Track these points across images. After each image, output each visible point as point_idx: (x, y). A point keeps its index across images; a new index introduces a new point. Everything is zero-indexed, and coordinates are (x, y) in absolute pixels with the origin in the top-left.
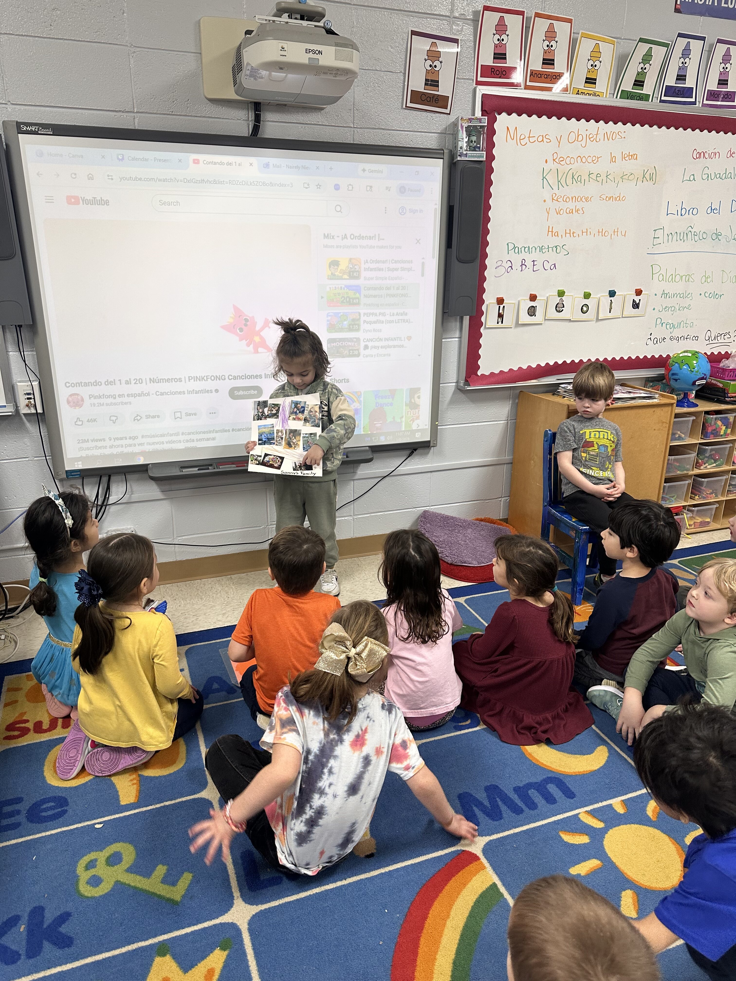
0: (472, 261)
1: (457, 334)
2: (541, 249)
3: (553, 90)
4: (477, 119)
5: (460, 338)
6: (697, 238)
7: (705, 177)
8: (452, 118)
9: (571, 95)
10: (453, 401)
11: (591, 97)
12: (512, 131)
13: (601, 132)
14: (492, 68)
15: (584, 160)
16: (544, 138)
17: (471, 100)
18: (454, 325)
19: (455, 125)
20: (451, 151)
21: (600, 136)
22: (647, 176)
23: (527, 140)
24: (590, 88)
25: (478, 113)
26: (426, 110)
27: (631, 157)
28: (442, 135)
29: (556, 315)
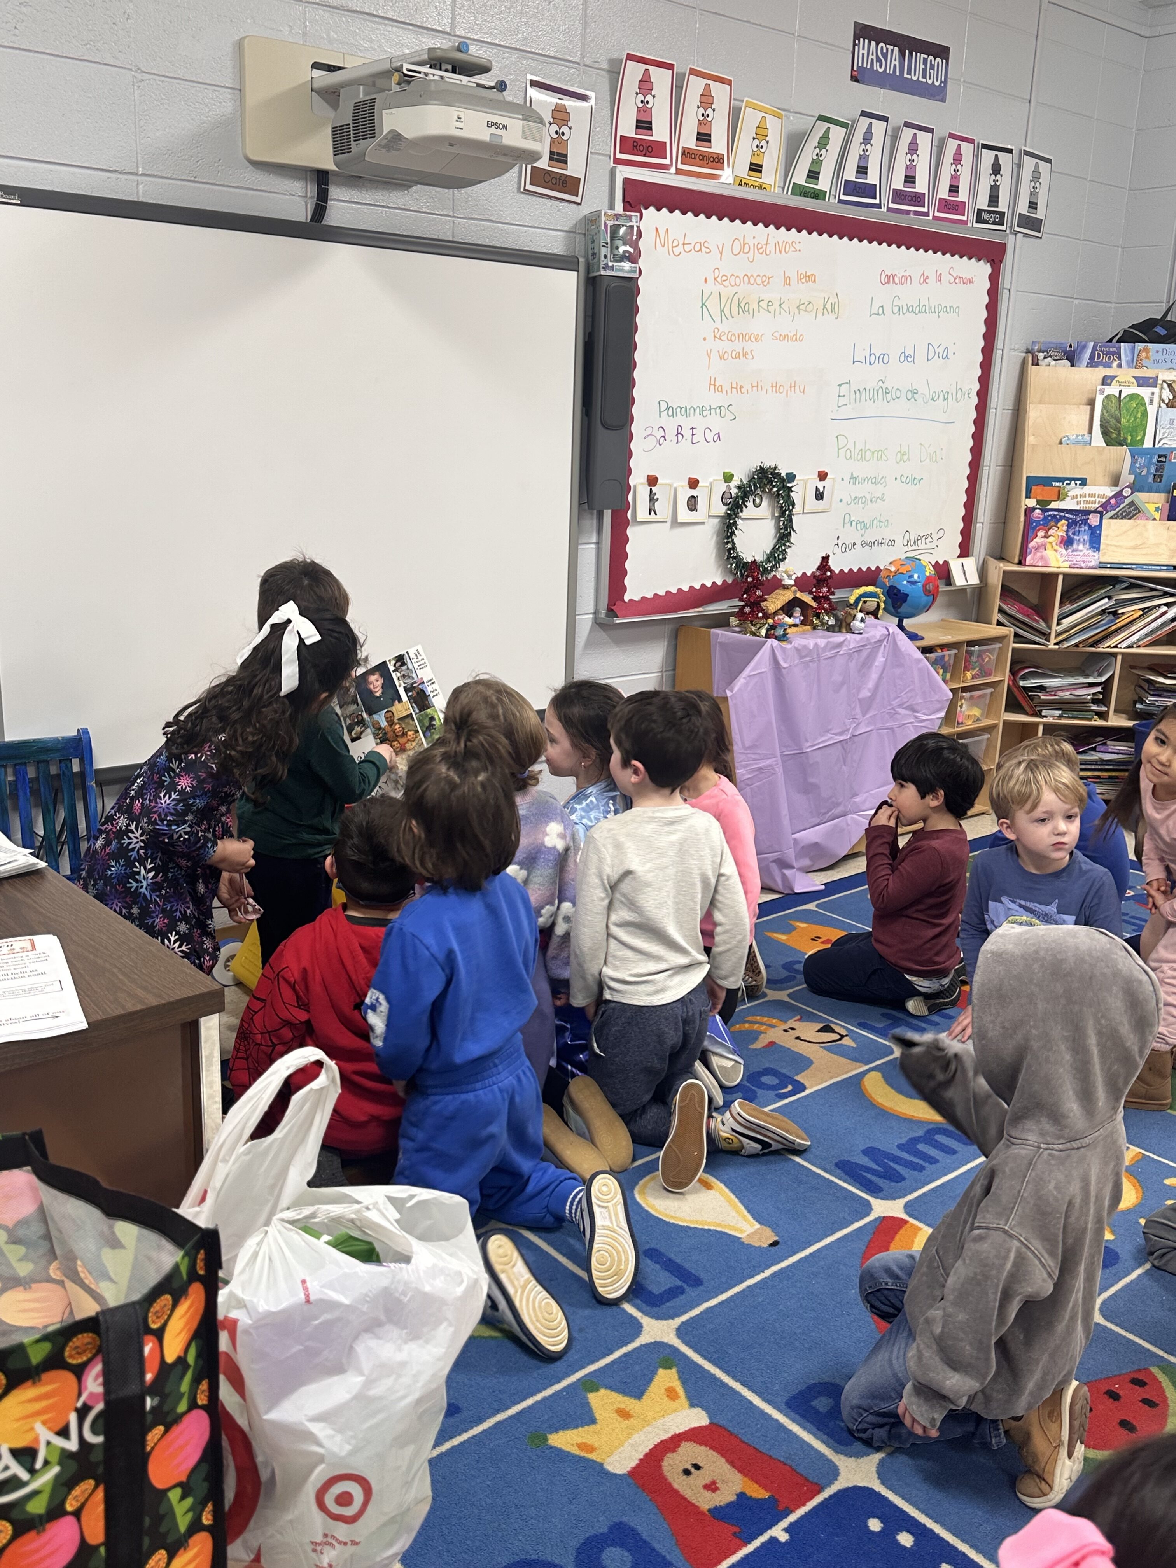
0: (616, 427)
1: (594, 539)
2: (702, 411)
4: (620, 214)
5: (599, 544)
6: (889, 396)
7: (896, 309)
8: (586, 210)
9: (738, 188)
10: (591, 642)
11: (757, 190)
12: (662, 232)
13: (772, 242)
14: (635, 141)
15: (752, 281)
16: (702, 247)
17: (608, 185)
18: (592, 525)
19: (591, 221)
20: (588, 261)
21: (771, 247)
22: (828, 306)
23: (681, 248)
24: (755, 179)
25: (619, 207)
26: (550, 197)
27: (810, 278)
28: (572, 234)
29: (722, 510)
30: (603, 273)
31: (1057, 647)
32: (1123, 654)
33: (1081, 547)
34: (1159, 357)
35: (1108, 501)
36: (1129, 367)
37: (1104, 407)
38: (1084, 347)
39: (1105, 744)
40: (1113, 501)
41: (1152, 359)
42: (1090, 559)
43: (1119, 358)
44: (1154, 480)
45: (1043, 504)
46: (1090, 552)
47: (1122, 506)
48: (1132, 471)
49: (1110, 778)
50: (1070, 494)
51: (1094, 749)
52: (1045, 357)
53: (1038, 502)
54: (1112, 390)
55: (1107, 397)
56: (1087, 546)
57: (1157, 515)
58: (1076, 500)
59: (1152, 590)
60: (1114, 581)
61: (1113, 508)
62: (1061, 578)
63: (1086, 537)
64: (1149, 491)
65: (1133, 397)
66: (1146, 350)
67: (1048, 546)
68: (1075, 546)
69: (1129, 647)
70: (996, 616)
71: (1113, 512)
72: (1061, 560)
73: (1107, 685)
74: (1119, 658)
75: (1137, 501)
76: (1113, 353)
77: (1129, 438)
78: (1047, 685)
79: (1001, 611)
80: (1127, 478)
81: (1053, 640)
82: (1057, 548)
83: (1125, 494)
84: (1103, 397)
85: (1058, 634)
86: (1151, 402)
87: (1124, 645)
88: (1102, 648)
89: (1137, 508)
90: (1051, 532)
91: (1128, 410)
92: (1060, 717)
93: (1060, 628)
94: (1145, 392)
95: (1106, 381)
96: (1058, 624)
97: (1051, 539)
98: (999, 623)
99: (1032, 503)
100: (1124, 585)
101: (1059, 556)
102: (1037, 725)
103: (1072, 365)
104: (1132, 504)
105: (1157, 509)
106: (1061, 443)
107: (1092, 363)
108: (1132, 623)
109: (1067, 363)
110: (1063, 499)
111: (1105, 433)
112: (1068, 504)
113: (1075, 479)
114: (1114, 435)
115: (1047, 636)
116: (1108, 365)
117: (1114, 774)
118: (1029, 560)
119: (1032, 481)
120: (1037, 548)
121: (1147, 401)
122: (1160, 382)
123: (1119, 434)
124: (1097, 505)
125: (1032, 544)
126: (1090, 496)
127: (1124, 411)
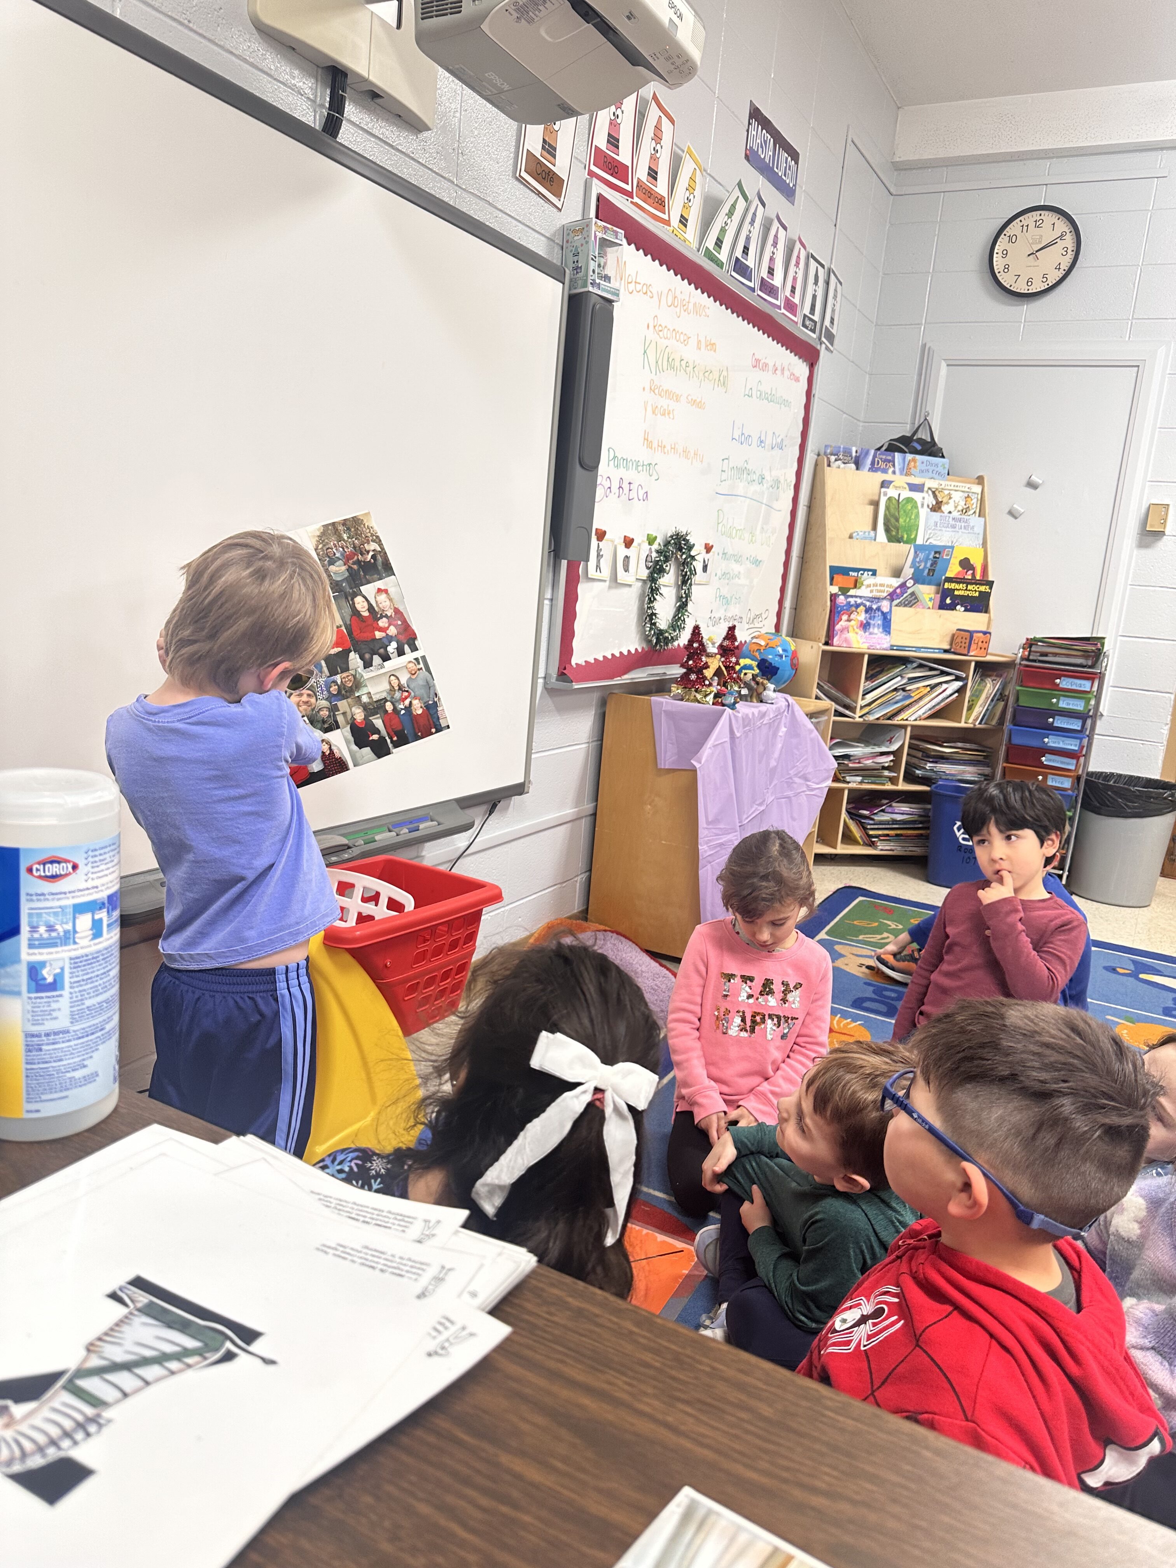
0: (593, 469)
1: (549, 593)
2: (638, 465)
5: (551, 599)
6: (749, 478)
7: (759, 394)
11: (683, 243)
13: (692, 301)
14: (606, 156)
15: (678, 337)
16: (648, 290)
17: (582, 196)
20: (571, 274)
22: (722, 379)
23: (633, 286)
24: (682, 232)
27: (711, 346)
28: (551, 243)
29: (644, 573)
30: (591, 289)
31: (861, 720)
32: (913, 727)
33: (876, 630)
34: (924, 467)
35: (895, 591)
36: (901, 474)
37: (887, 508)
38: (867, 453)
39: (891, 806)
40: (898, 591)
41: (918, 468)
42: (883, 641)
43: (894, 466)
44: (928, 574)
45: (844, 591)
46: (883, 635)
47: (905, 595)
48: (913, 565)
49: (897, 835)
50: (865, 583)
51: (883, 811)
52: (836, 460)
53: (840, 589)
54: (892, 492)
55: (890, 499)
56: (881, 630)
57: (930, 604)
58: (869, 589)
59: (932, 669)
60: (904, 661)
61: (898, 597)
62: (866, 658)
63: (879, 622)
64: (923, 583)
65: (909, 500)
66: (914, 460)
67: (851, 629)
68: (871, 630)
69: (916, 720)
70: (815, 691)
71: (898, 601)
72: (861, 641)
73: (897, 754)
74: (909, 729)
75: (917, 593)
76: (889, 461)
77: (905, 536)
78: (852, 753)
79: (819, 687)
80: (908, 572)
81: (859, 713)
82: (857, 630)
83: (908, 585)
84: (886, 498)
85: (862, 708)
86: (923, 505)
87: (913, 718)
88: (897, 721)
89: (916, 598)
90: (852, 616)
91: (905, 512)
92: (861, 783)
93: (864, 703)
94: (917, 496)
95: (884, 484)
96: (863, 699)
97: (853, 623)
98: (817, 698)
99: (834, 589)
100: (915, 665)
101: (859, 637)
102: (843, 790)
103: (857, 469)
104: (913, 594)
105: (931, 599)
106: (851, 537)
107: (873, 468)
108: (921, 698)
109: (853, 466)
110: (860, 588)
111: (887, 530)
112: (863, 591)
113: (869, 570)
114: (894, 533)
115: (853, 709)
116: (885, 471)
117: (899, 832)
118: (836, 641)
119: (836, 571)
120: (842, 631)
121: (919, 505)
122: (926, 489)
123: (897, 532)
124: (885, 594)
125: (838, 627)
126: (881, 585)
127: (902, 512)
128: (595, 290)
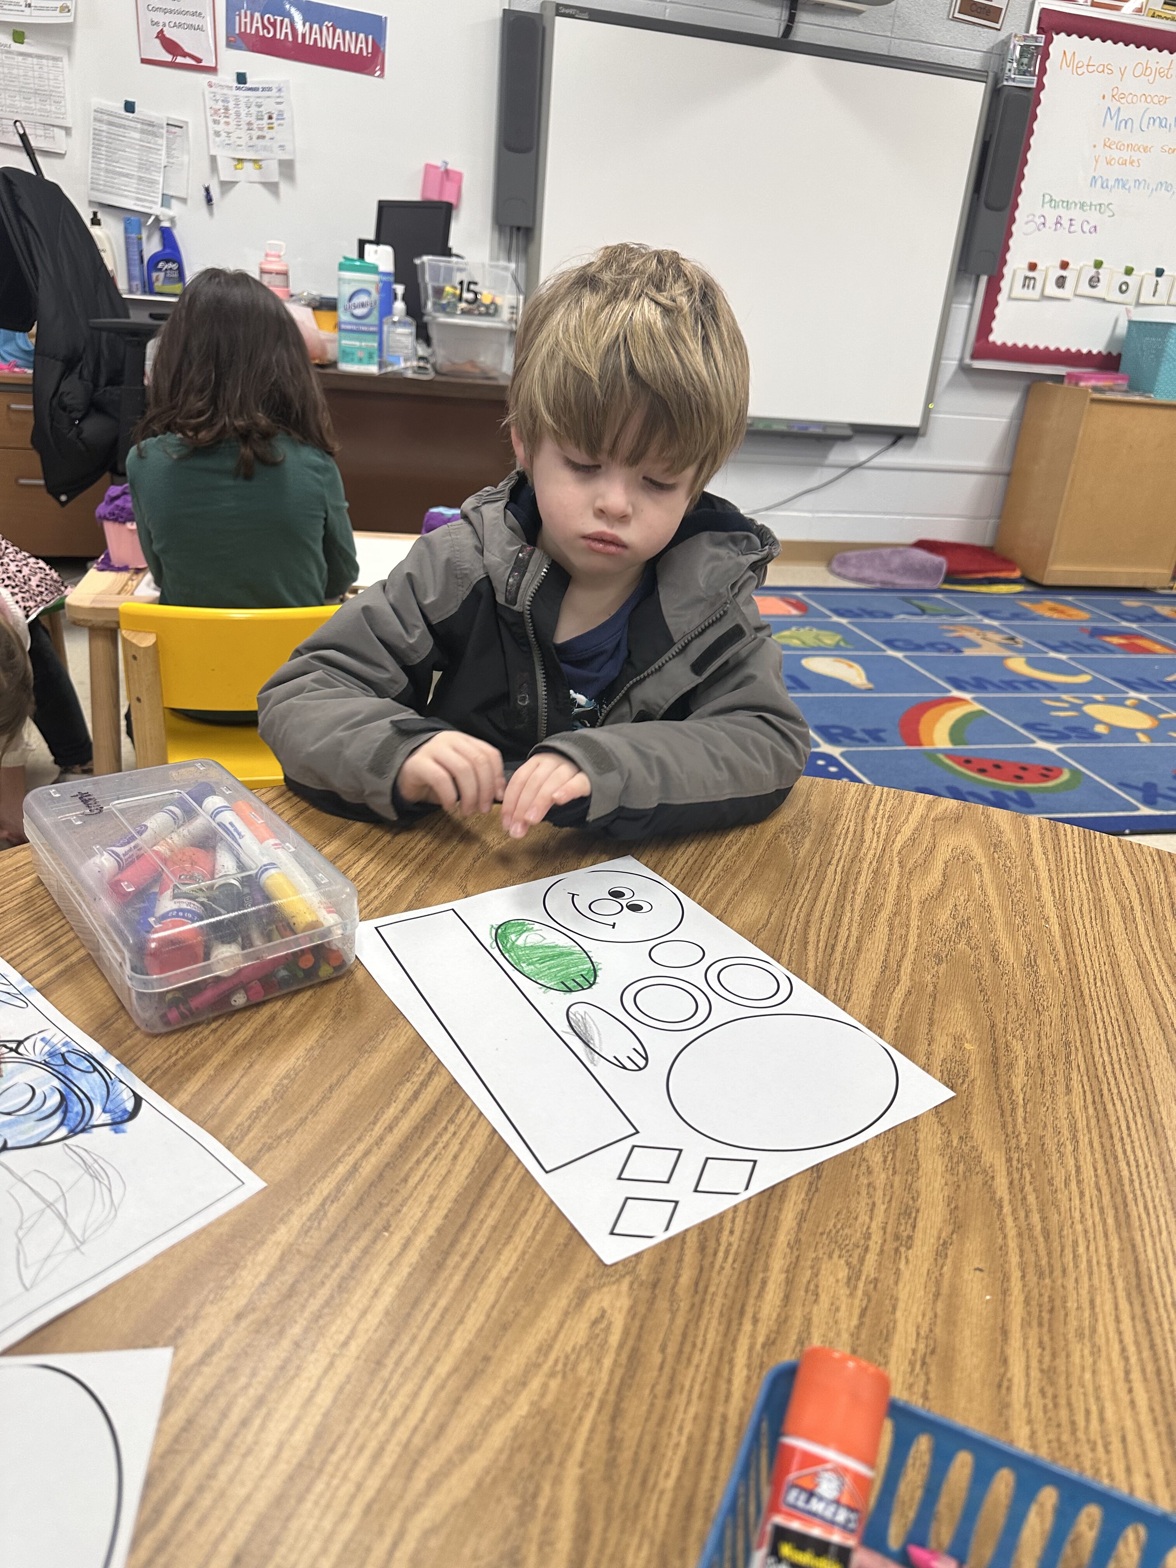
0: (999, 209)
1: (969, 300)
2: (1082, 205)
3: (1123, 11)
4: (1033, 37)
5: (972, 305)
8: (1002, 35)
9: (1145, 18)
10: (953, 384)
11: (1169, 22)
12: (1069, 55)
15: (1149, 100)
16: (1106, 69)
17: (1027, 14)
18: (968, 287)
19: (1005, 43)
20: (996, 74)
21: (1173, 72)
23: (1084, 69)
24: (1169, 11)
25: (1033, 31)
26: (974, 24)
28: (988, 54)
30: (1005, 83)
128: (1011, 83)
